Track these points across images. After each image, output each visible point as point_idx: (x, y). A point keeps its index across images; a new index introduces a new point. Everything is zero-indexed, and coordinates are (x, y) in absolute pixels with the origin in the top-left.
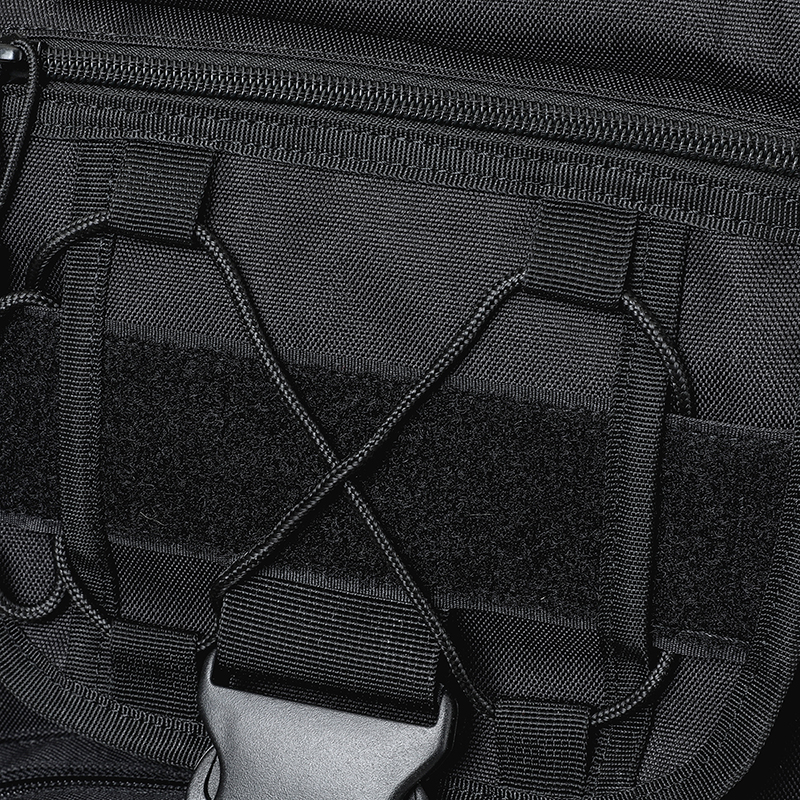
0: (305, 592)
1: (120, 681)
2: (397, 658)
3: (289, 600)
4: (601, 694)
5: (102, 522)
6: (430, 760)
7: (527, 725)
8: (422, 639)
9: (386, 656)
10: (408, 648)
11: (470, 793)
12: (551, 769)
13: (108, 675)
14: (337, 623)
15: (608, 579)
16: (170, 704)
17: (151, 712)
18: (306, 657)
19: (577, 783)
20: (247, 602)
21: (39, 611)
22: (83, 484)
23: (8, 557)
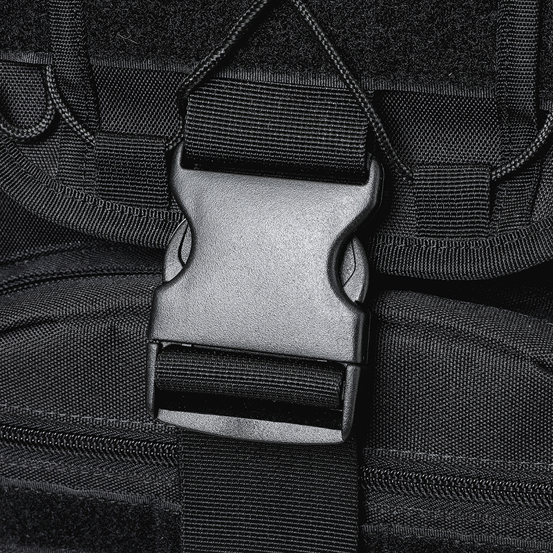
0: (255, 88)
1: (103, 182)
2: (334, 132)
3: (242, 96)
4: (498, 157)
5: (86, 48)
6: (364, 212)
7: (440, 184)
8: (353, 116)
9: (324, 132)
10: (342, 124)
11: (394, 246)
12: (460, 219)
13: (93, 179)
14: (283, 110)
15: (503, 53)
16: (145, 198)
17: (129, 205)
18: (259, 139)
19: (482, 227)
20: (207, 100)
21: (35, 131)
22: (69, 16)
23: (7, 91)
